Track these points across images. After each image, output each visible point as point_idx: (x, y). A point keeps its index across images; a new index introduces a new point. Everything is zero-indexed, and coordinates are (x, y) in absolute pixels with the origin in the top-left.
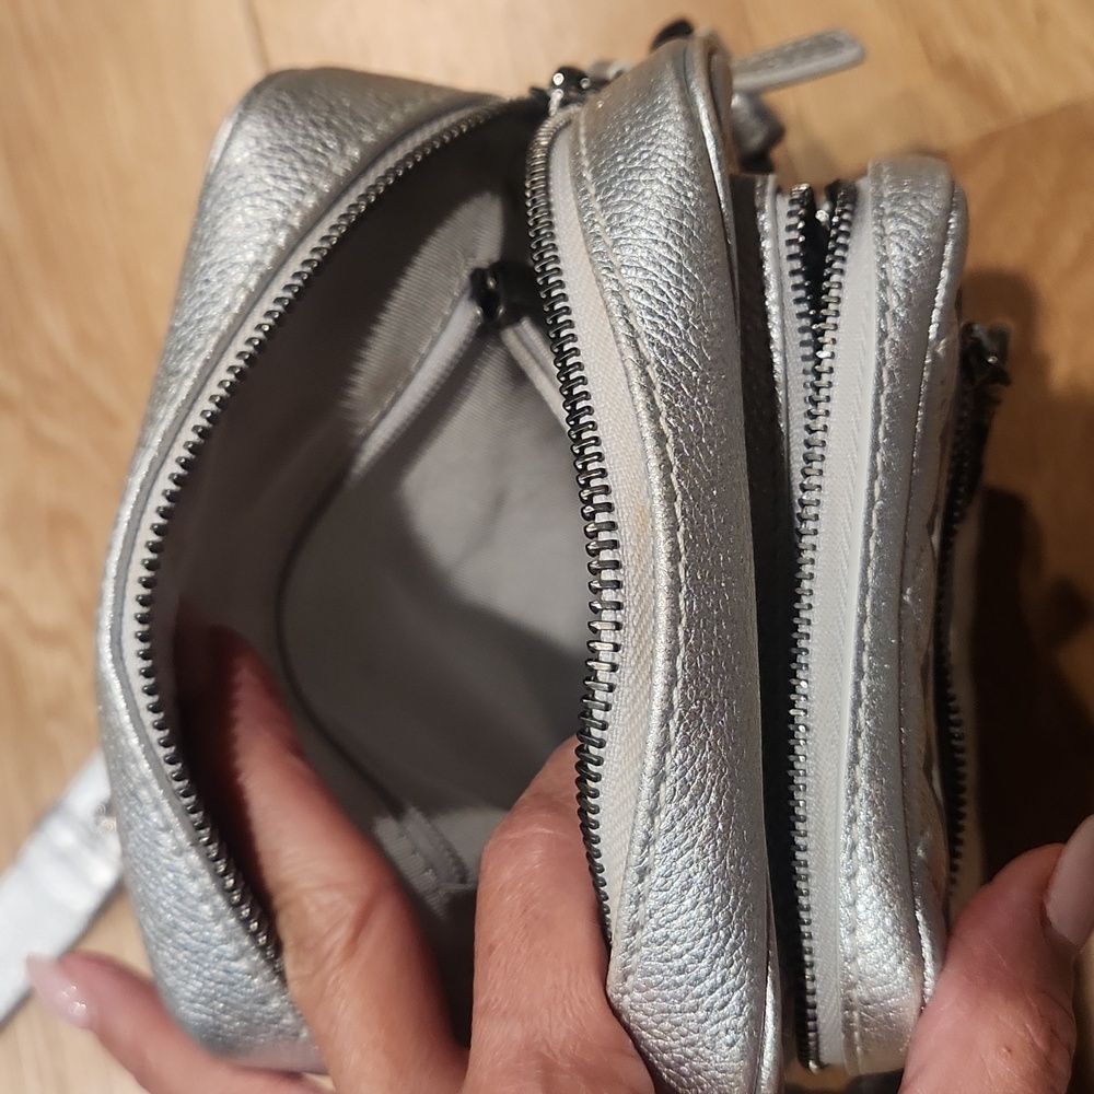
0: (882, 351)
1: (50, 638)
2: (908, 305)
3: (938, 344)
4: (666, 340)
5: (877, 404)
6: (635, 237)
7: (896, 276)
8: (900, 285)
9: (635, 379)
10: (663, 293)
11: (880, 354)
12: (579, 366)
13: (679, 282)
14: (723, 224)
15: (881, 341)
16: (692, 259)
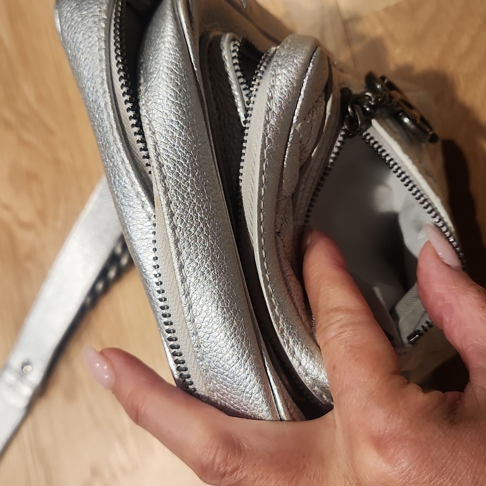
0: (265, 129)
1: (27, 226)
2: (280, 108)
3: (297, 125)
5: (262, 153)
7: (277, 95)
8: (278, 99)
11: (265, 131)
14: (196, 81)
15: (265, 125)
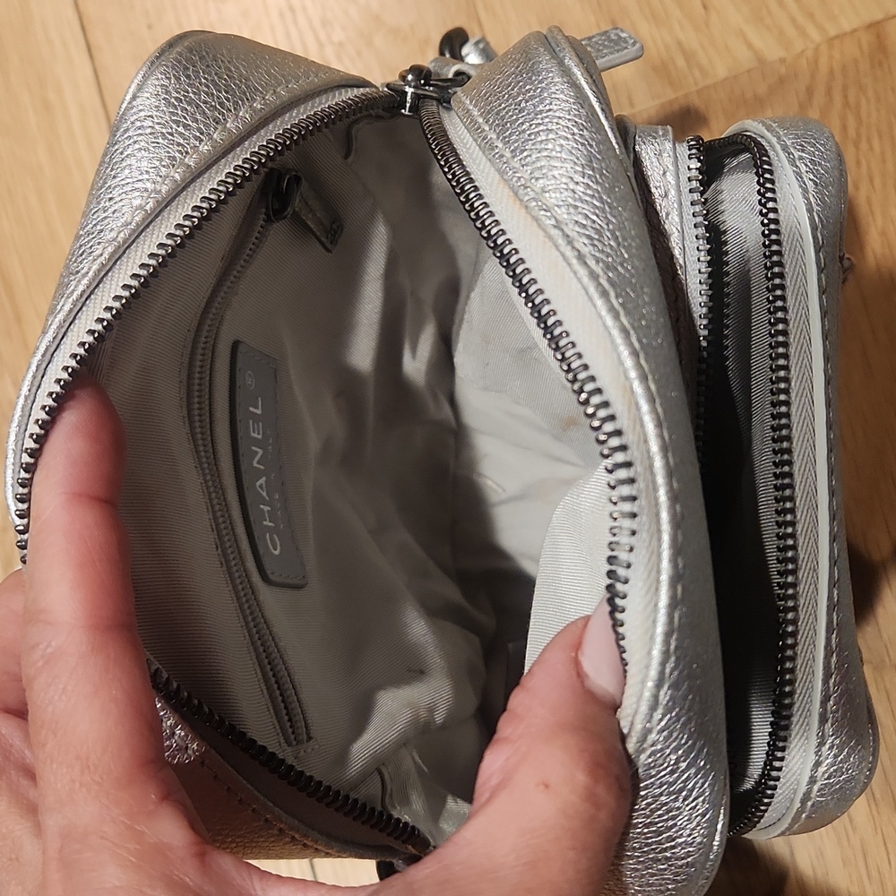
4: (608, 257)
6: (559, 182)
9: (592, 290)
10: (594, 222)
12: (540, 291)
13: (603, 211)
16: (609, 192)
